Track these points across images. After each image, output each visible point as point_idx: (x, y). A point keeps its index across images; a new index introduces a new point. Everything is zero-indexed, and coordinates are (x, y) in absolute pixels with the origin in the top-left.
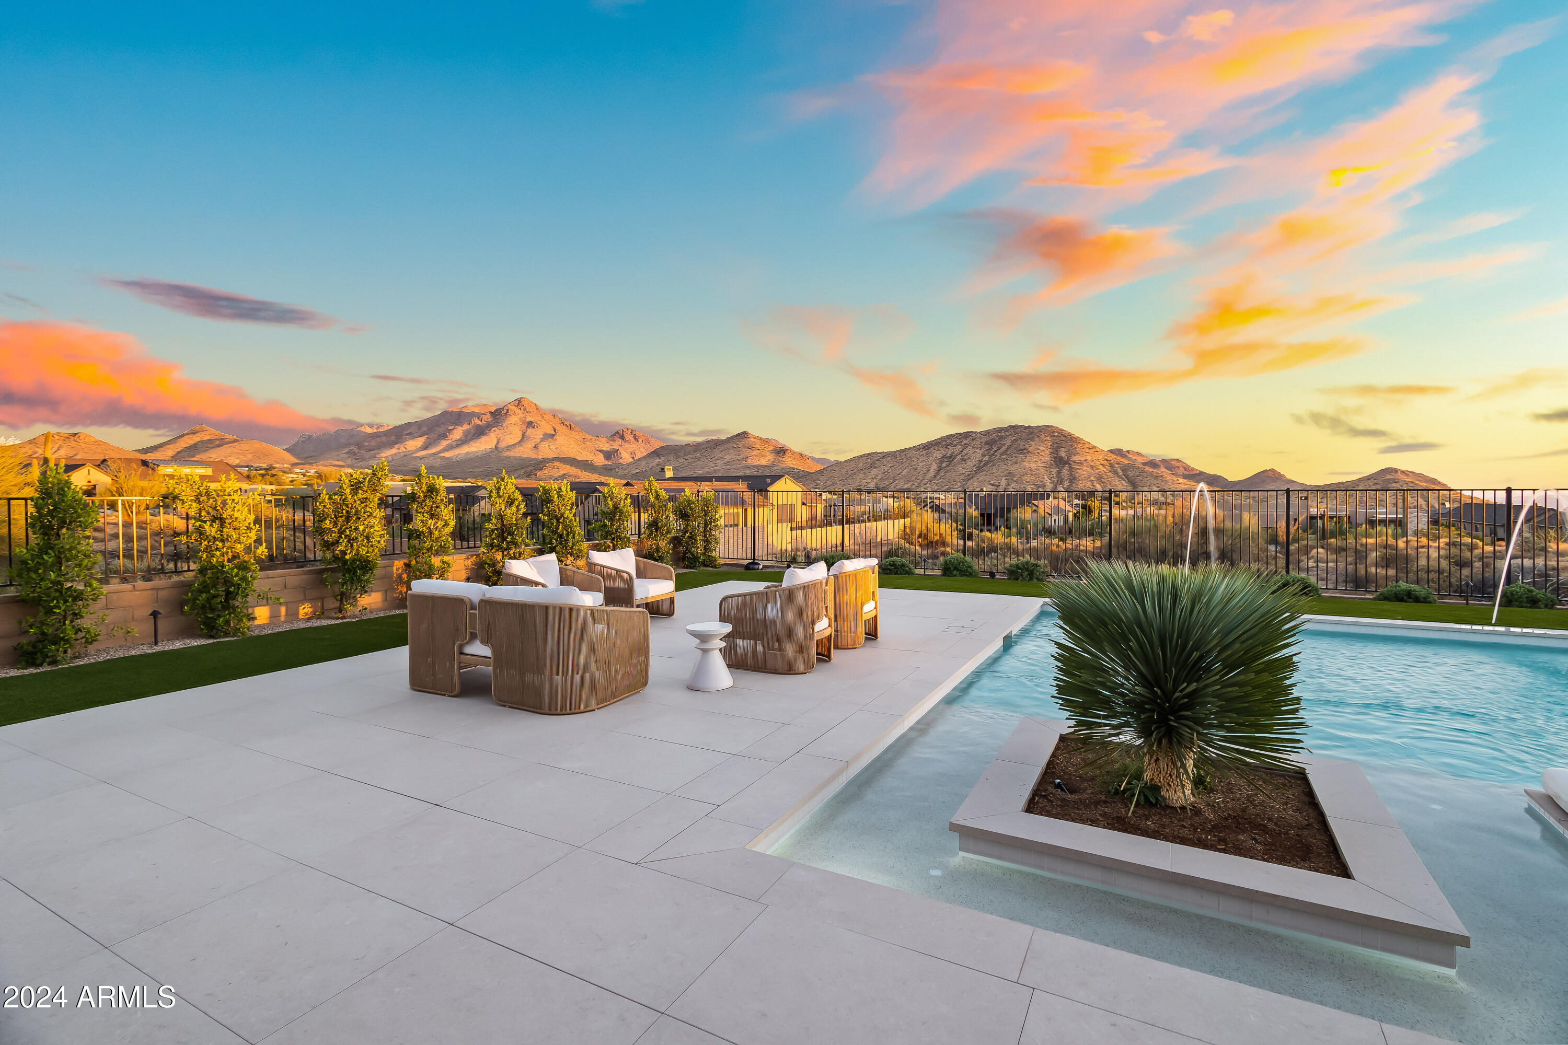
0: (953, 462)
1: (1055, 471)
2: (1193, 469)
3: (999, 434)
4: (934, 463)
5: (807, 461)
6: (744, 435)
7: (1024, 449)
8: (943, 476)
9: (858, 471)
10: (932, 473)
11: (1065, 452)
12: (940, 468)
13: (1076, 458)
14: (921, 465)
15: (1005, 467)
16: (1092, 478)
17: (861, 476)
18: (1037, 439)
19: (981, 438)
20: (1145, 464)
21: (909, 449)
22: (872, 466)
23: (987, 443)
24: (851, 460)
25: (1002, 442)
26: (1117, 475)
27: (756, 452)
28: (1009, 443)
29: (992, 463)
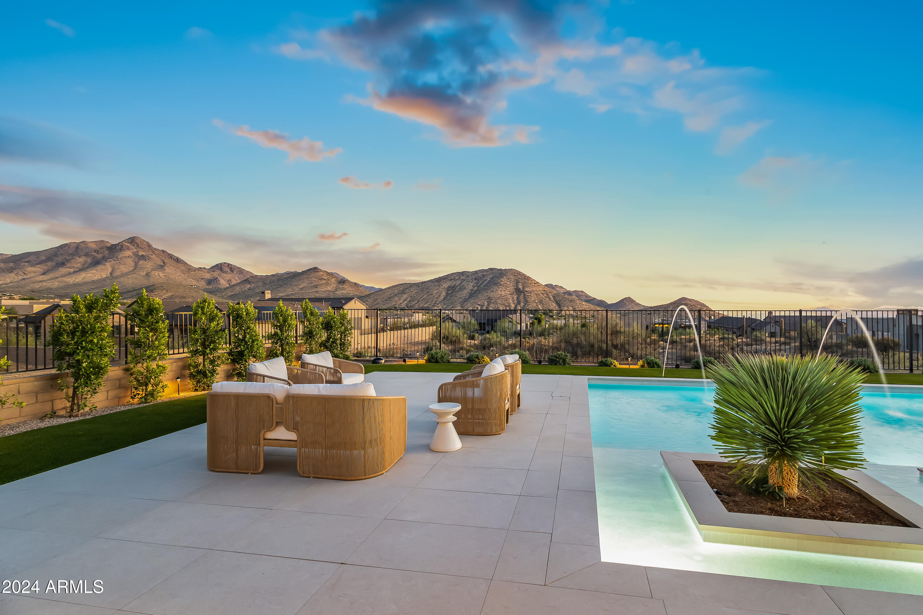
0: (455, 290)
1: (516, 297)
2: (590, 297)
3: (483, 273)
4: (443, 291)
5: (360, 288)
6: (315, 269)
7: (498, 283)
8: (449, 299)
9: (394, 295)
10: (442, 298)
11: (521, 285)
12: (447, 294)
13: (527, 289)
14: (435, 292)
15: (486, 294)
16: (537, 301)
17: (397, 298)
18: (505, 277)
19: (472, 276)
20: (564, 293)
21: (427, 281)
22: (403, 292)
23: (475, 279)
24: (390, 288)
25: (485, 279)
26: (551, 300)
27: (324, 282)
28: (489, 280)
29: (479, 292)
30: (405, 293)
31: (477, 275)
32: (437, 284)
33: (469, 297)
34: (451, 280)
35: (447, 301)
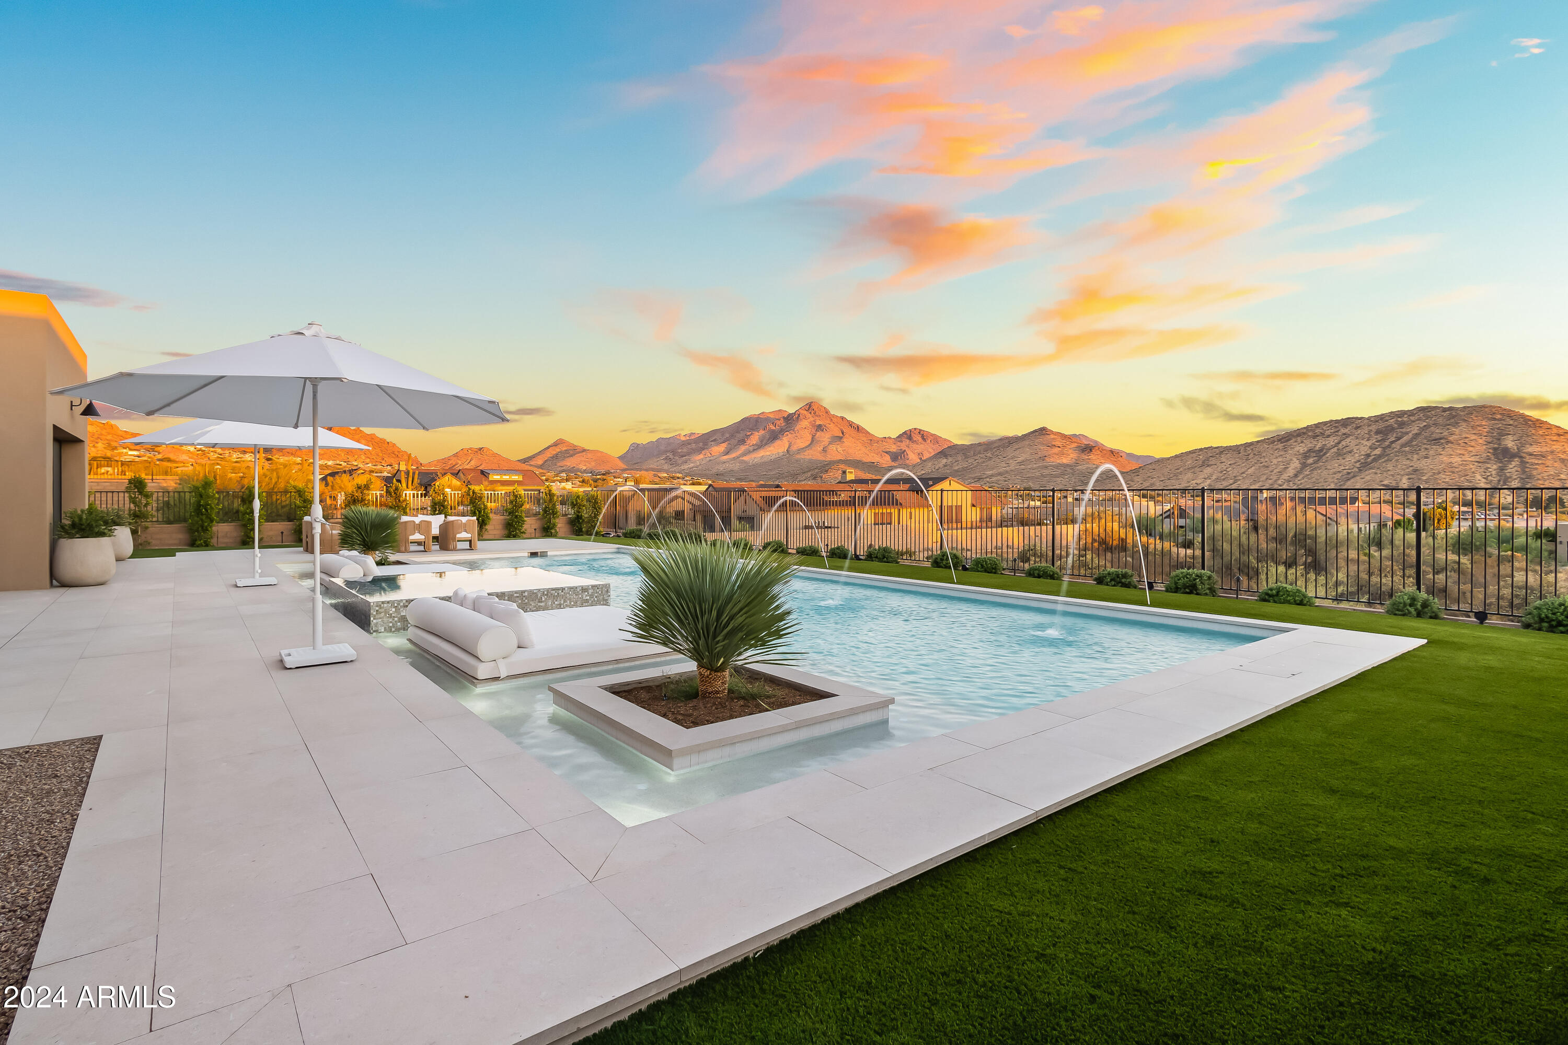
0: (1324, 457)
1: (1495, 466)
3: (1399, 419)
4: (1295, 460)
6: (1043, 431)
7: (1441, 439)
8: (1308, 475)
9: (1186, 468)
10: (1291, 472)
11: (1512, 440)
12: (1304, 465)
13: (1532, 449)
14: (1275, 461)
15: (1408, 462)
17: (1191, 474)
18: (1464, 424)
19: (1369, 426)
22: (1205, 464)
23: (1378, 432)
24: (1176, 456)
25: (1404, 430)
27: (1056, 450)
28: (1416, 431)
29: (1386, 458)
30: (1208, 466)
31: (1381, 425)
32: (1280, 446)
33: (1360, 470)
34: (1315, 437)
35: (1303, 478)
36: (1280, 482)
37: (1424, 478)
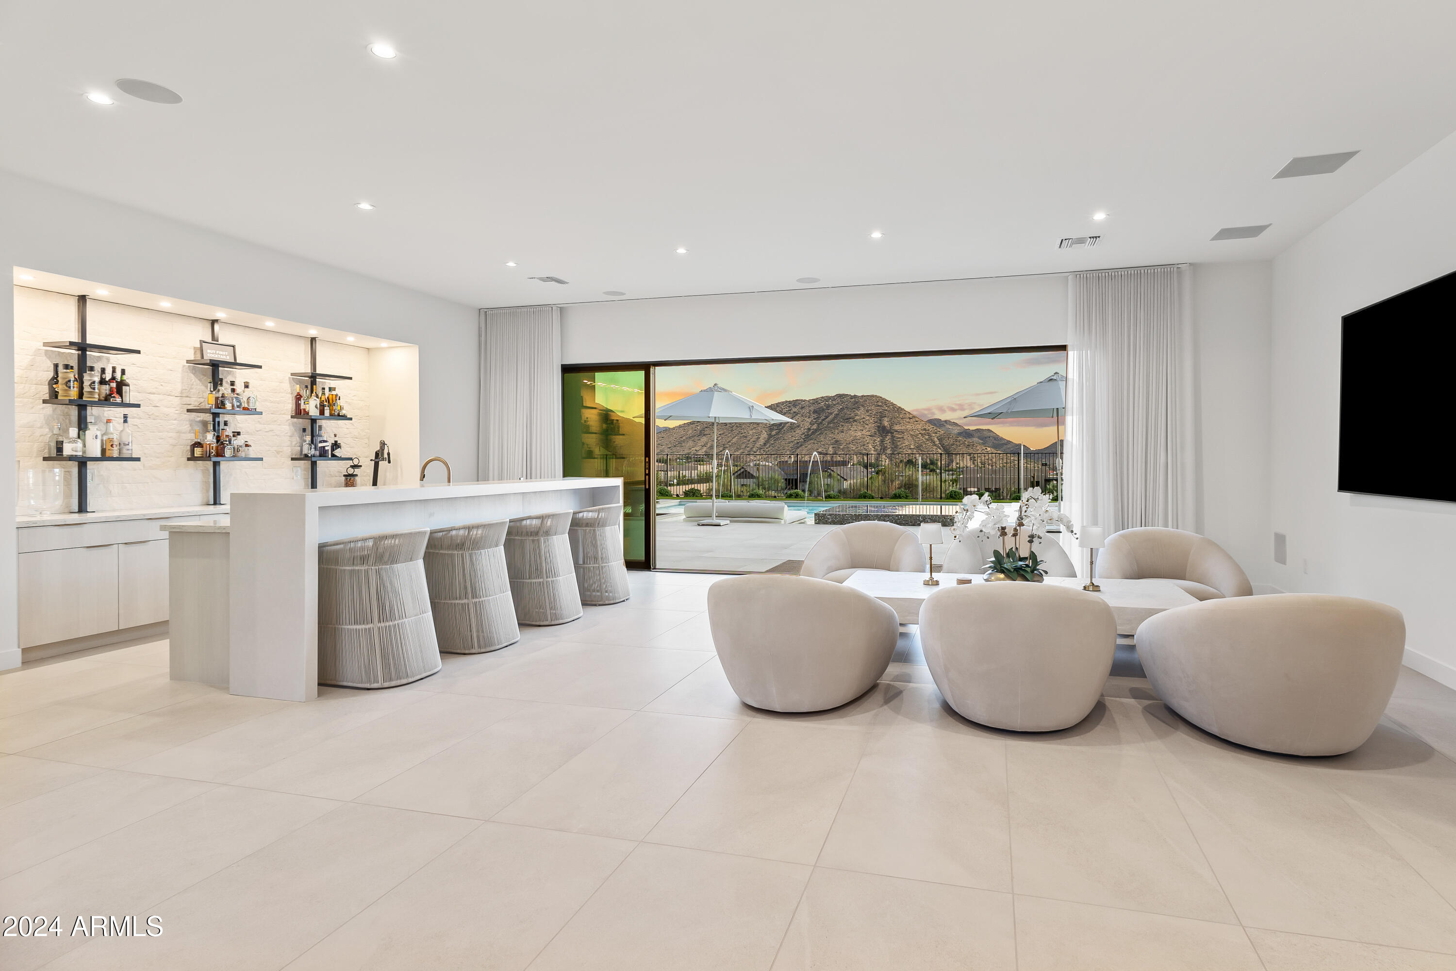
0: (782, 430)
1: (879, 439)
2: (1002, 439)
3: (827, 403)
4: (764, 431)
7: (850, 418)
8: (773, 444)
9: (687, 438)
10: (762, 441)
11: (887, 421)
12: (770, 436)
13: (897, 427)
14: (751, 432)
15: (832, 435)
16: (912, 447)
17: (691, 443)
18: (862, 409)
19: (809, 407)
20: (959, 434)
22: (702, 434)
23: (815, 412)
25: (829, 411)
26: (935, 445)
28: (836, 412)
29: (820, 432)
30: (704, 435)
31: (816, 406)
33: (805, 441)
35: (770, 447)
36: (754, 449)
37: (842, 447)
